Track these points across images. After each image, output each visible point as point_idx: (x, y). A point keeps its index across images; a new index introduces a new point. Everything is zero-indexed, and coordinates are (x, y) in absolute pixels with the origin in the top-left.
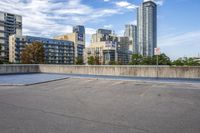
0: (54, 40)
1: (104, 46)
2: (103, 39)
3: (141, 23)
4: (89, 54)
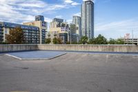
0: (24, 26)
1: (60, 30)
2: (58, 26)
3: (84, 15)
4: (49, 36)
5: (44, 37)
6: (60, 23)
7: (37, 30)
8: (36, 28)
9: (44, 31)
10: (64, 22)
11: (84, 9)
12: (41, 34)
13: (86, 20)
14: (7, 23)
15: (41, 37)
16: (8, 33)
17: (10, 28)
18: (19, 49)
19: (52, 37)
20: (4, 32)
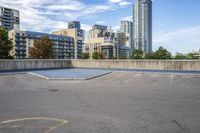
0: (55, 36)
1: (102, 42)
2: (100, 35)
4: (87, 49)
5: (80, 51)
6: (102, 31)
7: (70, 41)
8: (70, 38)
9: (80, 43)
10: (108, 30)
11: (137, 10)
12: (76, 48)
13: (140, 26)
14: (31, 33)
15: (76, 51)
16: (32, 45)
17: (35, 39)
18: (46, 66)
19: (91, 52)
20: (27, 44)
